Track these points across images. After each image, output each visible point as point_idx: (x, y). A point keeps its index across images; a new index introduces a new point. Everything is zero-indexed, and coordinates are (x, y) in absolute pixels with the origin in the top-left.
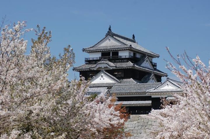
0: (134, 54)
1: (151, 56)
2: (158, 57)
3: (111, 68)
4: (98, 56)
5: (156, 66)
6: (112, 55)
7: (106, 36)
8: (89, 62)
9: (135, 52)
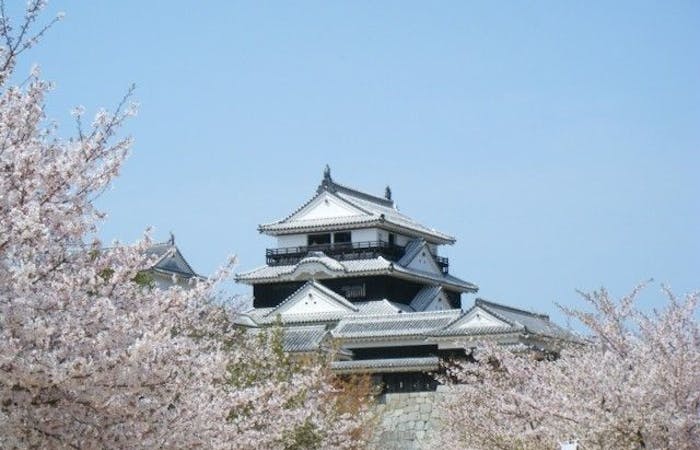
0: (391, 238)
1: (434, 241)
2: (452, 242)
3: (334, 275)
4: (303, 242)
5: (447, 266)
6: (336, 241)
7: (320, 191)
8: (275, 258)
9: (393, 232)
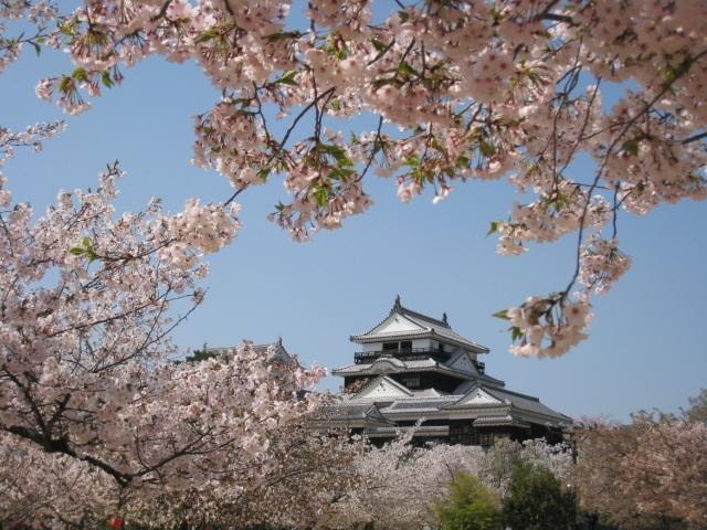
0: (441, 346)
1: (477, 351)
2: (487, 351)
3: (398, 371)
4: (379, 348)
5: (483, 368)
6: (402, 347)
7: (392, 313)
8: (360, 359)
9: (442, 343)
